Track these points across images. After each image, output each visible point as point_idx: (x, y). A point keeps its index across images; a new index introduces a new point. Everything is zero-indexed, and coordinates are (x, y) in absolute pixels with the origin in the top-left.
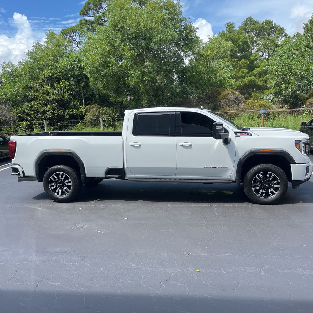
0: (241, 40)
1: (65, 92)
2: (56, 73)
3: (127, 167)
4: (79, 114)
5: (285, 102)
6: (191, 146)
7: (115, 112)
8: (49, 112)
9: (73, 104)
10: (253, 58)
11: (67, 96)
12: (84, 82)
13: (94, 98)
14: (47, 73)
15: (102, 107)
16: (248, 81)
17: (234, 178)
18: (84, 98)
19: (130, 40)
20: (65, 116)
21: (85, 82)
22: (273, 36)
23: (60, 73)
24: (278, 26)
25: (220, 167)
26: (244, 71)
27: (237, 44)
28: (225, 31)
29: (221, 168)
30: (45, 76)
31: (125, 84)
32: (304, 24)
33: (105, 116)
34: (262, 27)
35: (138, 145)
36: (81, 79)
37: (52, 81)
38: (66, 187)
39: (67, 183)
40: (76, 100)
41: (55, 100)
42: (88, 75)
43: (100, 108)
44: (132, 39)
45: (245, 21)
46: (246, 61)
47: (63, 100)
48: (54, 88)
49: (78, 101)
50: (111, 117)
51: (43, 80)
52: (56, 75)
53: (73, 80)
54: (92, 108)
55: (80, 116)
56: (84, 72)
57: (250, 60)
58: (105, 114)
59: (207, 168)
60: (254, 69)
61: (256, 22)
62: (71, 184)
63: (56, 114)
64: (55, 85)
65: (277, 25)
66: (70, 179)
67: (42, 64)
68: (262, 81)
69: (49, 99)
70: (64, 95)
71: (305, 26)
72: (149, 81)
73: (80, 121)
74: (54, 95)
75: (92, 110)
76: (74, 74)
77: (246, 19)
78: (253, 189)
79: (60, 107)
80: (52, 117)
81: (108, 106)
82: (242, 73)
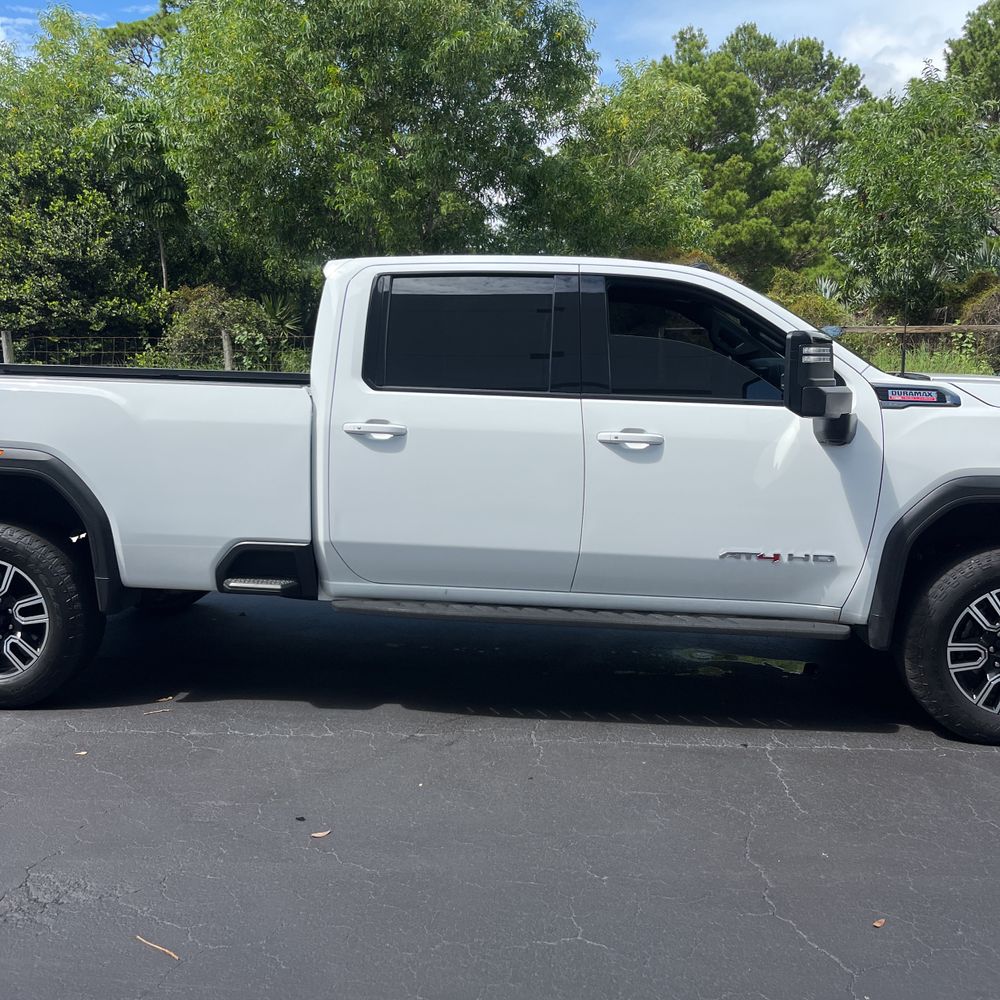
0: (728, 89)
1: (94, 235)
2: (61, 164)
3: (330, 544)
4: (144, 316)
5: (889, 304)
6: (656, 445)
7: (281, 315)
8: (29, 305)
9: (123, 280)
10: (767, 156)
11: (99, 248)
12: (165, 200)
13: (205, 264)
14: (28, 160)
15: (233, 297)
16: (750, 233)
17: (860, 613)
18: (167, 263)
19: (347, 46)
20: (91, 324)
21: (172, 201)
22: (822, 94)
23: (78, 162)
24: (838, 60)
25: (795, 555)
26: (737, 198)
27: (715, 104)
28: (674, 58)
29: (802, 562)
30: (17, 171)
31: (319, 211)
32: (947, 42)
33: (242, 328)
34: (788, 59)
35: (388, 436)
36: (157, 190)
37: (48, 189)
38: (19, 634)
39: (25, 612)
40: (133, 266)
41: (52, 262)
42: (182, 173)
43: (223, 300)
44: (356, 41)
45: (732, 37)
46: (742, 165)
47: (84, 265)
48: (51, 218)
49: (143, 271)
50: (265, 334)
51: (12, 186)
52: (59, 171)
53: (126, 191)
54: (195, 299)
55: (148, 327)
56: (169, 159)
57: (755, 162)
58: (243, 321)
59: (733, 560)
60: (767, 194)
61: (766, 44)
62: (43, 619)
63: (55, 315)
64: (57, 204)
65: (836, 58)
66: (40, 595)
67: (13, 129)
68: (796, 237)
69: (32, 256)
70: (87, 245)
71: (950, 51)
72: (411, 205)
73: (149, 346)
74: (52, 243)
75: (194, 307)
76: (130, 169)
77: (734, 33)
78: (955, 668)
79: (73, 287)
80: (41, 324)
81: (254, 295)
82: (730, 204)
